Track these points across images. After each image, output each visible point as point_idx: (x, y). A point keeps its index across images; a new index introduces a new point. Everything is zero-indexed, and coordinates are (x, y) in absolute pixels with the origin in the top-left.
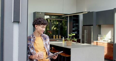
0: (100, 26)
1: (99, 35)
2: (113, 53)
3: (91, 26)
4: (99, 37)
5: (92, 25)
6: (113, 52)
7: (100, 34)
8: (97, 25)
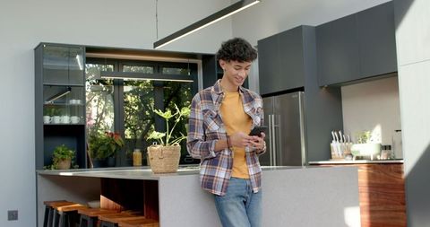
0: (335, 92)
1: (334, 134)
2: (405, 211)
3: (294, 95)
4: (334, 141)
5: (302, 89)
6: (404, 204)
7: (339, 127)
8: (322, 87)
